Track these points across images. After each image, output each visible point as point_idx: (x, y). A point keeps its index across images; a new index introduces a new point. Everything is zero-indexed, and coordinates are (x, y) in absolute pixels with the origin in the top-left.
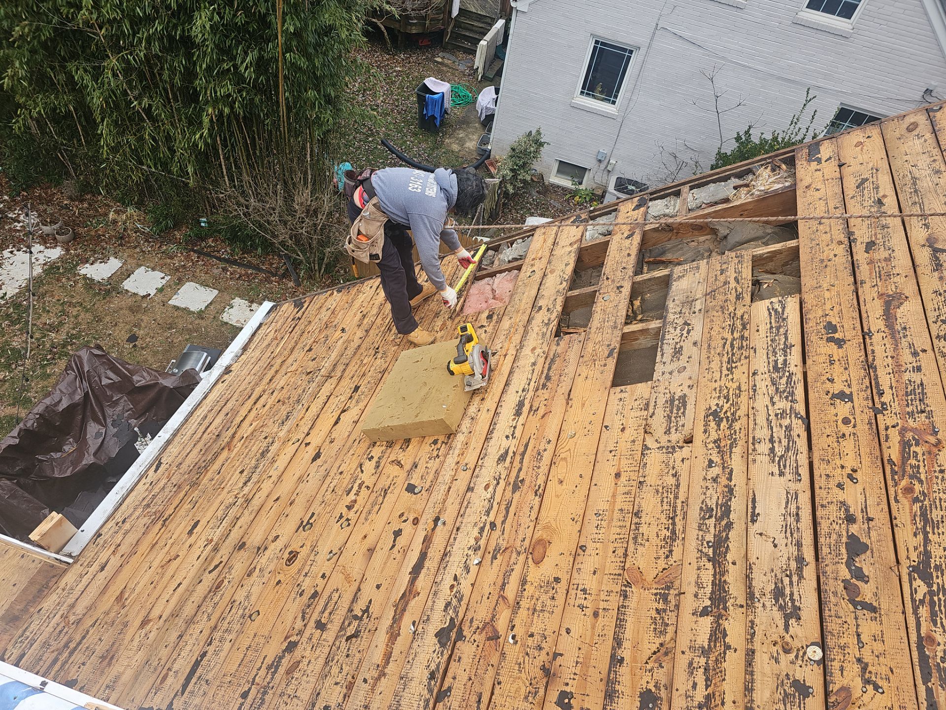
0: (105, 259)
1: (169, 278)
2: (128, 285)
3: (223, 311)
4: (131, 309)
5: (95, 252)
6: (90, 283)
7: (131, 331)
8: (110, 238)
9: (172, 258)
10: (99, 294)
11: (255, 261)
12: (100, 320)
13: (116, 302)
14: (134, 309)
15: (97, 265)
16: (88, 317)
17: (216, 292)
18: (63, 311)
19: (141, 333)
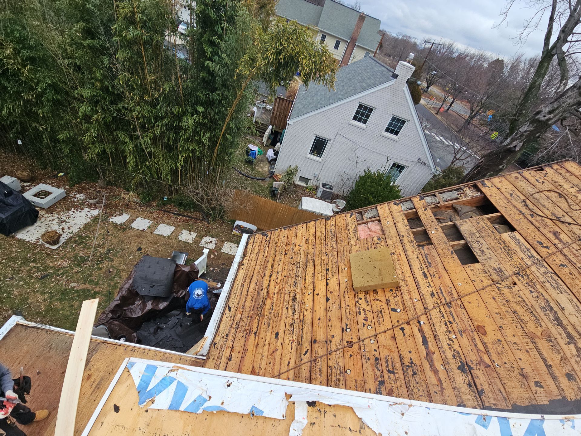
0: (121, 215)
1: (151, 222)
2: (134, 225)
3: (179, 235)
4: (137, 236)
5: (116, 211)
6: (115, 225)
7: (138, 246)
8: (122, 205)
9: (152, 213)
10: (121, 230)
11: (189, 214)
12: (123, 242)
13: (129, 234)
14: (138, 236)
15: (117, 217)
16: (117, 240)
17: (174, 228)
18: (104, 238)
19: (143, 247)
